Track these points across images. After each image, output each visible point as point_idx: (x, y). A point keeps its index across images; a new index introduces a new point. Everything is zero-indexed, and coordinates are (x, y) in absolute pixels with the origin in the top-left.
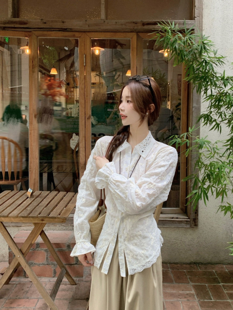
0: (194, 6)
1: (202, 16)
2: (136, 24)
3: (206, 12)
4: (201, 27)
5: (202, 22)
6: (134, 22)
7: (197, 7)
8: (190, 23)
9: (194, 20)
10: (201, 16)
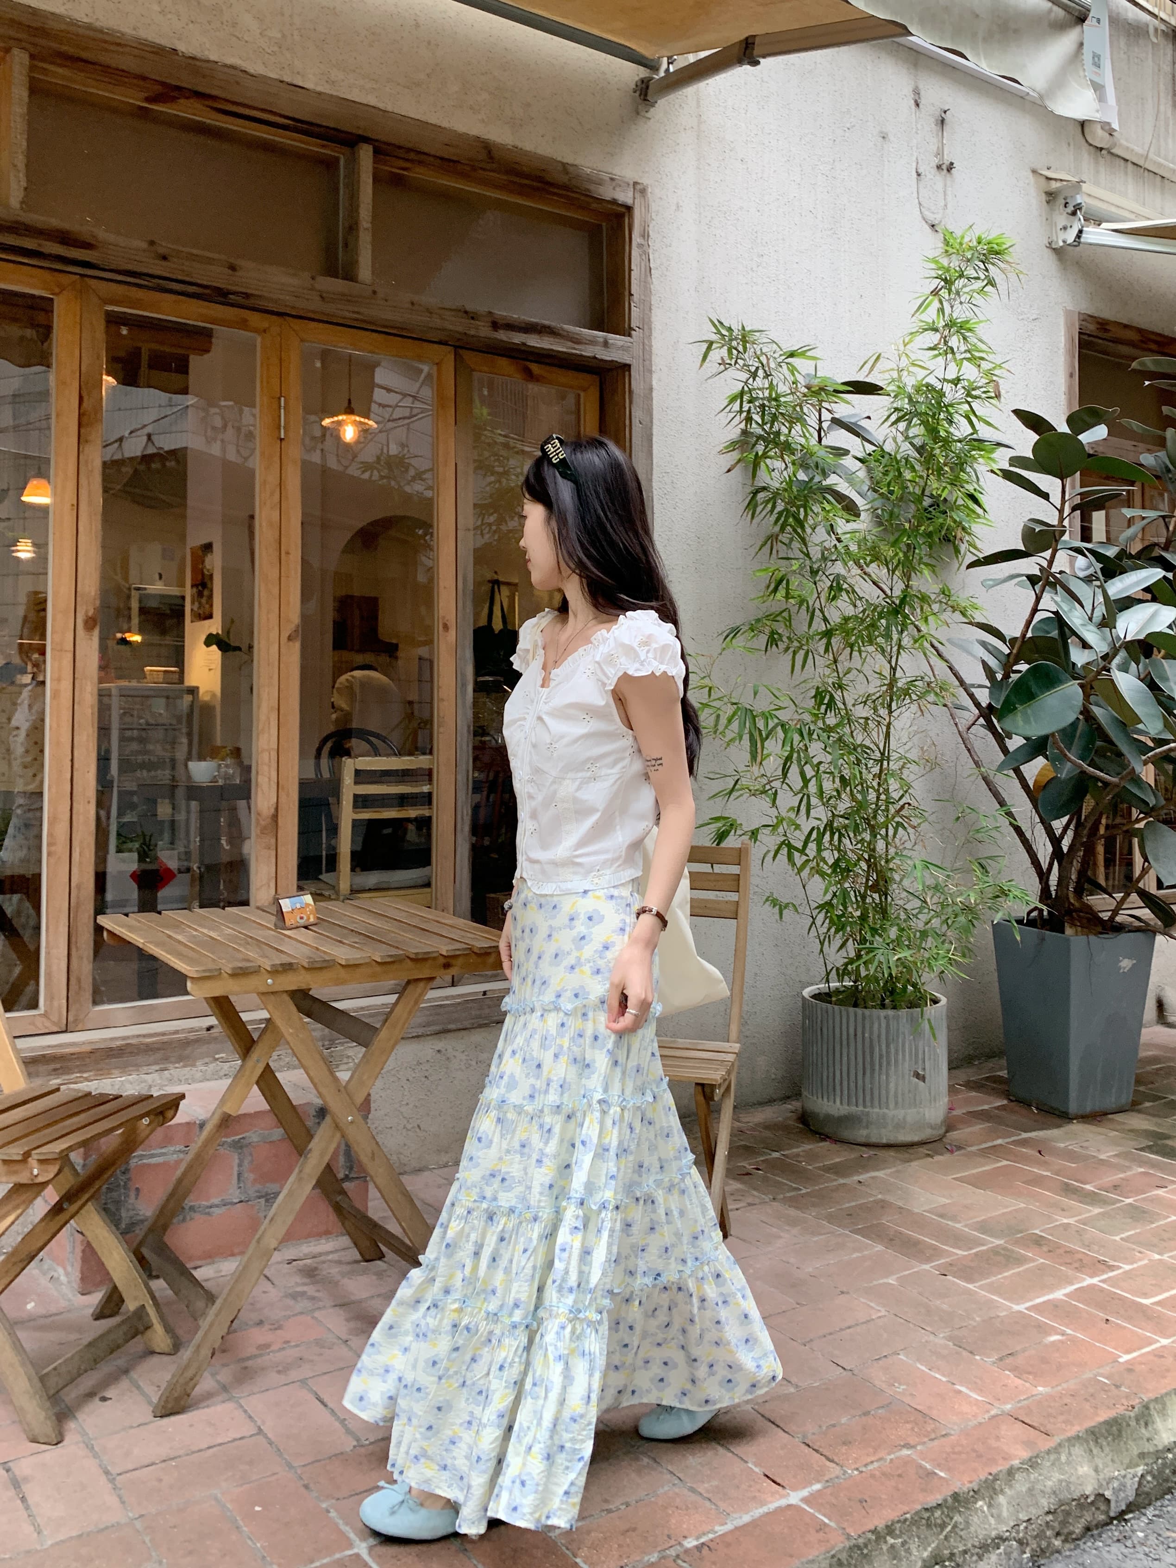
0: (627, 293)
1: (650, 329)
2: (473, 318)
3: (659, 318)
4: (647, 363)
5: (651, 346)
6: (466, 312)
7: (636, 298)
8: (620, 343)
9: (630, 335)
10: (647, 325)
